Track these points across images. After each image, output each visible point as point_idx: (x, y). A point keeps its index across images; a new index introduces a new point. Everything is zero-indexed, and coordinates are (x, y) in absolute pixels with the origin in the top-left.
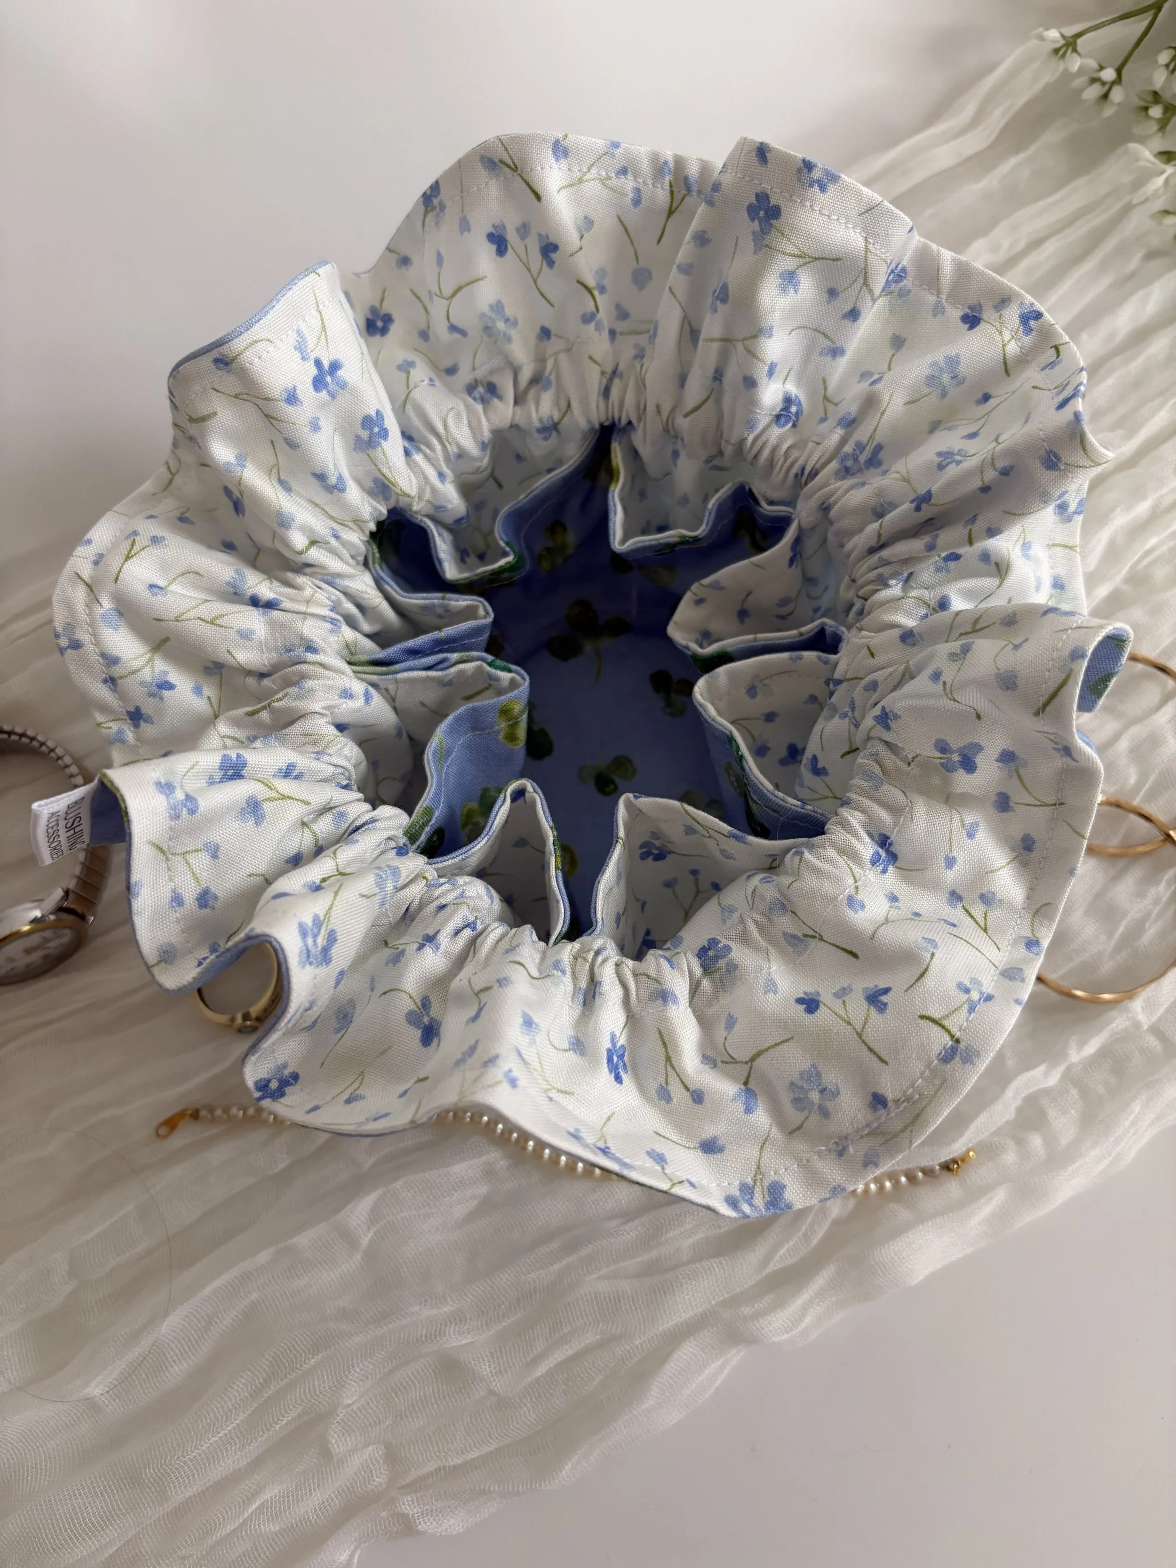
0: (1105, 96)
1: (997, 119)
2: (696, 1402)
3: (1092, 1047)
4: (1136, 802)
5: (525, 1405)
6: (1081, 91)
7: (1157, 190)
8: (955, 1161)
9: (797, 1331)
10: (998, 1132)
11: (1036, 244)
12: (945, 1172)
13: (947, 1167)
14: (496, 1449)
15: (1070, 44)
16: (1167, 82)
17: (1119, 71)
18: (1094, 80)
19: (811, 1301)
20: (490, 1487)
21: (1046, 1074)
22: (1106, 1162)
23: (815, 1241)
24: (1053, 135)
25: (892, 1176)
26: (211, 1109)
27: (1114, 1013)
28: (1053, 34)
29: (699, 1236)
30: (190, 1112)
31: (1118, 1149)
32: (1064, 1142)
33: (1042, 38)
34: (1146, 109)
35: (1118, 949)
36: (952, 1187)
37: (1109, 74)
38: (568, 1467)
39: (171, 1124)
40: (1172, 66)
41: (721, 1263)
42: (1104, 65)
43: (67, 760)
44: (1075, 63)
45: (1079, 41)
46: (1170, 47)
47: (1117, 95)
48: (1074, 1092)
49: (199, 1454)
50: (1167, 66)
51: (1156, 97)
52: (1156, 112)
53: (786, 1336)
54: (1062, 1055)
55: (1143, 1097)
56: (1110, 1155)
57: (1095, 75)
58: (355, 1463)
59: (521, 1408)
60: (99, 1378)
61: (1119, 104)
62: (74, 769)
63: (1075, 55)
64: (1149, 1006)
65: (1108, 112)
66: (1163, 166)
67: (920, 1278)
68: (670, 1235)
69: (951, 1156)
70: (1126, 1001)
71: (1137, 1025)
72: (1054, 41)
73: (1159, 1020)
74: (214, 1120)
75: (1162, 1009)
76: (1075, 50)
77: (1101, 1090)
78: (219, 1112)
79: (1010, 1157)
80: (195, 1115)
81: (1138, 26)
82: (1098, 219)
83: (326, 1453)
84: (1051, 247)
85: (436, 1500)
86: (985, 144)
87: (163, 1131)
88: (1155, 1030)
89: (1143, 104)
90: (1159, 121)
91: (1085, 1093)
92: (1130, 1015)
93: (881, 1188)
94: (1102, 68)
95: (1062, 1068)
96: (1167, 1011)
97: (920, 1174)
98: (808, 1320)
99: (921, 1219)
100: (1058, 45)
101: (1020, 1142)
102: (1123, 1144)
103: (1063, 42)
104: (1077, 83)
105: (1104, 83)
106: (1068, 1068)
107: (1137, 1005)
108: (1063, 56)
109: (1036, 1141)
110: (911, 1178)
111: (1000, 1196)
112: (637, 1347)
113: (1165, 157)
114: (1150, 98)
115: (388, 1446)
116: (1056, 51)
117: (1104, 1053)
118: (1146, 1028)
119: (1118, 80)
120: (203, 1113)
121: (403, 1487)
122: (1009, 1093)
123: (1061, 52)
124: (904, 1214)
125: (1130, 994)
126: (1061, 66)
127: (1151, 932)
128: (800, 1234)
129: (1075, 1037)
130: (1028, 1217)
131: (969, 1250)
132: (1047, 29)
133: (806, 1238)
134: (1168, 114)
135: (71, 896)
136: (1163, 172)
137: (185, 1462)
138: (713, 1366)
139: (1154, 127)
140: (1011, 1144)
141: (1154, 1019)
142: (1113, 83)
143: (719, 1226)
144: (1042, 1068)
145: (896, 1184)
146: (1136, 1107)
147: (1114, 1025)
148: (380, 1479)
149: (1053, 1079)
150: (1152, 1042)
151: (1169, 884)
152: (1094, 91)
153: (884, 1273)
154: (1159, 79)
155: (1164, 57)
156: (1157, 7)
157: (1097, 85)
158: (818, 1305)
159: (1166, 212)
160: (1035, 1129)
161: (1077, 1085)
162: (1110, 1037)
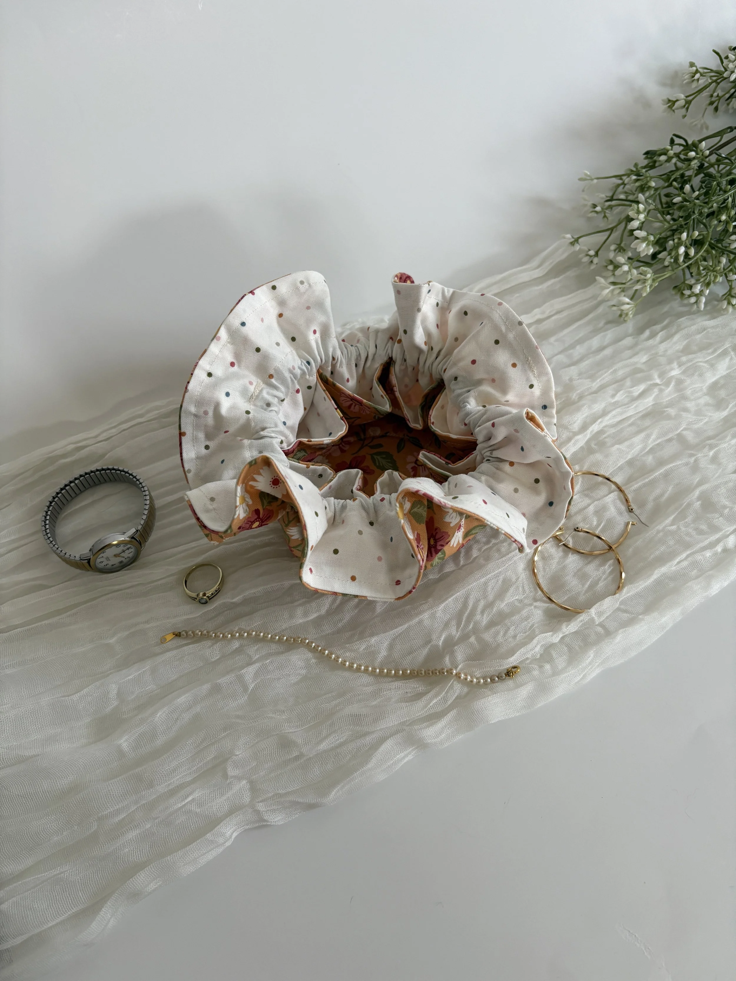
0: (592, 262)
1: (548, 266)
3: (573, 628)
4: (597, 532)
6: (582, 258)
8: (512, 671)
9: (439, 739)
10: (530, 659)
11: (558, 312)
12: (507, 676)
13: (509, 673)
15: (576, 240)
16: (615, 257)
17: (597, 252)
18: (587, 255)
19: (445, 726)
21: (552, 636)
22: (579, 678)
23: (449, 703)
24: (570, 274)
26: (186, 633)
28: (569, 236)
31: (584, 673)
32: (560, 667)
33: (564, 238)
34: (607, 266)
35: (587, 592)
36: (510, 683)
37: (592, 253)
38: (333, 793)
40: (617, 251)
42: (591, 249)
44: (577, 247)
45: (580, 240)
46: (616, 244)
47: (596, 261)
48: (565, 648)
50: (615, 250)
51: (611, 262)
52: (611, 267)
53: (433, 741)
54: (559, 629)
57: (588, 253)
58: (236, 788)
61: (597, 264)
63: (578, 245)
64: (598, 613)
65: (593, 267)
72: (570, 239)
73: (604, 621)
74: (187, 637)
75: (605, 617)
76: (578, 243)
77: (577, 648)
78: (190, 633)
79: (536, 673)
80: (179, 635)
81: (605, 235)
82: (586, 306)
84: (565, 314)
86: (541, 275)
88: (602, 625)
90: (612, 271)
91: (570, 649)
92: (589, 615)
94: (589, 250)
95: (560, 635)
96: (608, 617)
97: (496, 678)
98: (444, 735)
100: (571, 241)
101: (541, 667)
102: (587, 672)
103: (573, 240)
104: (581, 256)
105: (591, 257)
106: (563, 636)
107: (592, 611)
108: (574, 245)
109: (547, 667)
110: (492, 680)
111: (530, 687)
114: (609, 263)
115: (251, 782)
116: (571, 243)
117: (577, 632)
118: (597, 623)
119: (597, 255)
120: (183, 634)
122: (535, 642)
123: (573, 243)
124: (488, 691)
126: (573, 248)
127: (601, 584)
128: (441, 696)
130: (543, 701)
131: (517, 714)
132: (567, 234)
134: (616, 269)
135: (138, 533)
136: (609, 288)
138: (401, 754)
139: (611, 274)
140: (536, 666)
141: (601, 620)
142: (595, 256)
144: (550, 634)
145: (485, 681)
146: (592, 654)
148: (247, 799)
149: (556, 640)
150: (599, 629)
151: (610, 566)
152: (586, 259)
153: (477, 714)
154: (611, 255)
155: (613, 247)
156: (612, 230)
157: (588, 257)
158: (448, 729)
159: (614, 306)
160: (548, 662)
161: (567, 646)
162: (581, 626)
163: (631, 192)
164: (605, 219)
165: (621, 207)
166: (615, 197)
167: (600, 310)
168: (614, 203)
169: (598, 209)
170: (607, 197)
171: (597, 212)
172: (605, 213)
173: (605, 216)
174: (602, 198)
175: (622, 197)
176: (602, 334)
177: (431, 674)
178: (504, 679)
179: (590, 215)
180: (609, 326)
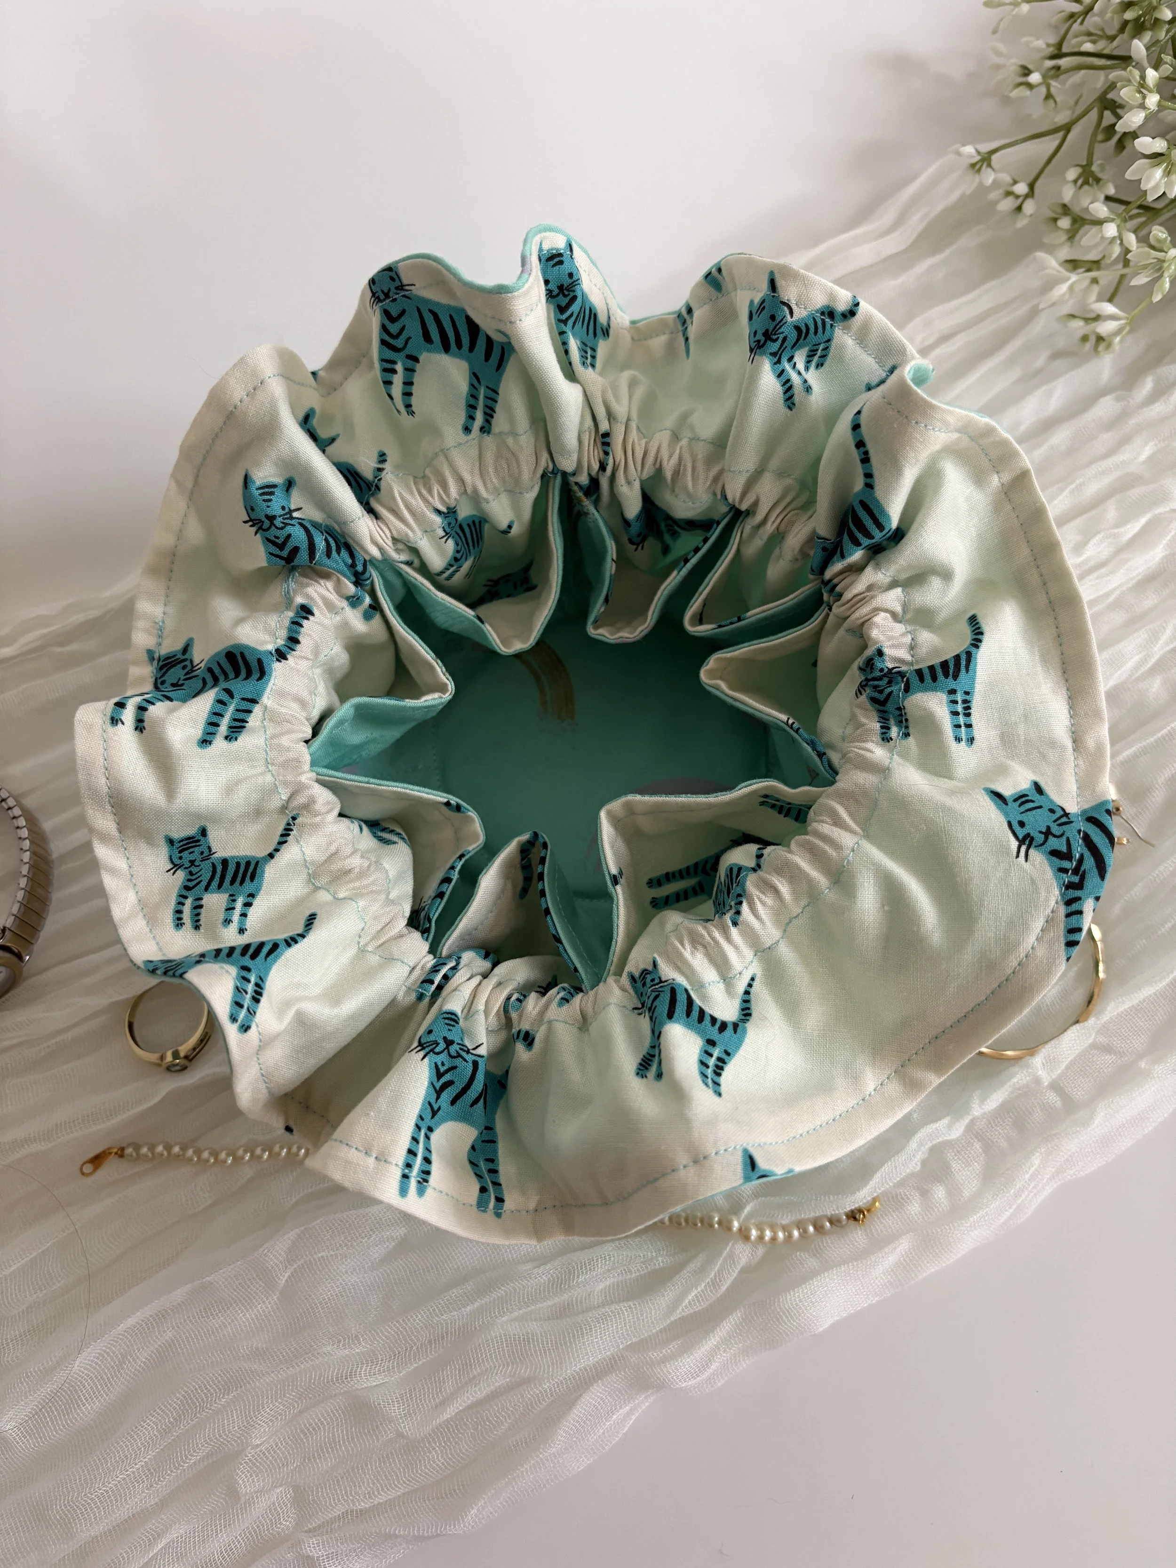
0: (1019, 209)
1: (916, 223)
2: (604, 1448)
3: (995, 1100)
5: (434, 1449)
6: (996, 203)
7: (1064, 295)
8: (860, 1211)
9: (704, 1377)
10: (901, 1184)
11: (946, 338)
12: (851, 1222)
13: (853, 1216)
14: (404, 1494)
15: (986, 159)
16: (1075, 197)
17: (1031, 186)
18: (1009, 193)
19: (717, 1347)
20: (395, 1530)
21: (950, 1126)
22: (1008, 1214)
23: (724, 1288)
24: (968, 241)
25: (800, 1225)
26: (137, 1147)
27: (1016, 1069)
28: (969, 150)
29: (608, 1282)
30: (115, 1150)
31: (1019, 1202)
32: (967, 1194)
33: (958, 154)
34: (1055, 220)
36: (858, 1236)
37: (1021, 188)
38: (474, 1512)
39: (97, 1160)
40: (1080, 182)
41: (630, 1308)
42: (1017, 179)
43: (11, 802)
44: (989, 177)
45: (994, 157)
46: (1078, 165)
47: (1029, 207)
48: (978, 1146)
49: (107, 1492)
50: (1075, 181)
51: (1066, 209)
52: (1065, 223)
53: (692, 1382)
54: (965, 1108)
55: (1043, 1150)
56: (1010, 1208)
57: (1010, 189)
58: (262, 1505)
59: (430, 1452)
60: (11, 1414)
61: (1031, 215)
62: (17, 811)
63: (989, 170)
64: (1050, 1063)
65: (1022, 222)
66: (1068, 274)
67: (826, 1326)
68: (582, 1278)
69: (857, 1206)
70: (1028, 1057)
71: (1037, 1081)
72: (972, 157)
73: (1060, 1076)
74: (139, 1158)
75: (1063, 1066)
76: (989, 165)
77: (1003, 1144)
78: (144, 1150)
79: (914, 1208)
80: (121, 1153)
81: (1049, 144)
82: (1007, 317)
83: (233, 1493)
84: (959, 342)
85: (342, 1544)
86: (904, 246)
87: (88, 1168)
88: (1055, 1086)
89: (1055, 216)
90: (1068, 231)
91: (987, 1147)
92: (1030, 1070)
93: (790, 1236)
94: (1015, 182)
95: (966, 1121)
96: (1068, 1068)
97: (828, 1224)
98: (714, 1366)
99: (826, 1266)
100: (974, 161)
101: (924, 1193)
102: (1023, 1197)
103: (978, 158)
104: (994, 195)
105: (1017, 197)
106: (972, 1122)
107: (1038, 1061)
108: (979, 171)
109: (940, 1193)
110: (819, 1228)
111: (904, 1245)
112: (545, 1391)
113: (1069, 266)
114: (1060, 210)
115: (296, 1488)
116: (973, 166)
117: (1005, 1109)
118: (1046, 1084)
119: (1031, 193)
120: (129, 1151)
121: (310, 1531)
122: (913, 1144)
123: (977, 167)
124: (812, 1263)
125: (1032, 1051)
126: (977, 179)
128: (708, 1280)
129: (978, 1092)
130: (930, 1268)
131: (875, 1300)
132: (964, 145)
133: (715, 1284)
134: (1077, 226)
135: (7, 933)
136: (1068, 279)
137: (92, 1499)
138: (621, 1411)
139: (1064, 237)
140: (916, 1196)
141: (1055, 1074)
142: (1026, 196)
143: (630, 1271)
144: (946, 1121)
145: (804, 1233)
146: (1036, 1160)
147: (1015, 1080)
148: (287, 1523)
149: (957, 1131)
150: (1052, 1098)
152: (1007, 204)
153: (789, 1321)
154: (1068, 194)
155: (1072, 174)
156: (1067, 128)
157: (1011, 199)
158: (724, 1351)
159: (1073, 316)
160: (940, 1180)
161: (980, 1137)
162: (1012, 1092)
163: (1099, 33)
164: (1051, 102)
165: (1083, 72)
166: (1065, 49)
167: (1038, 327)
168: (1064, 62)
169: (1035, 78)
170: (1048, 45)
171: (1030, 86)
172: (1048, 87)
173: (1049, 96)
174: (1039, 50)
175: (1088, 47)
176: (1044, 388)
177: (684, 1224)
178: (842, 1227)
179: (1015, 94)
180: (1059, 364)
